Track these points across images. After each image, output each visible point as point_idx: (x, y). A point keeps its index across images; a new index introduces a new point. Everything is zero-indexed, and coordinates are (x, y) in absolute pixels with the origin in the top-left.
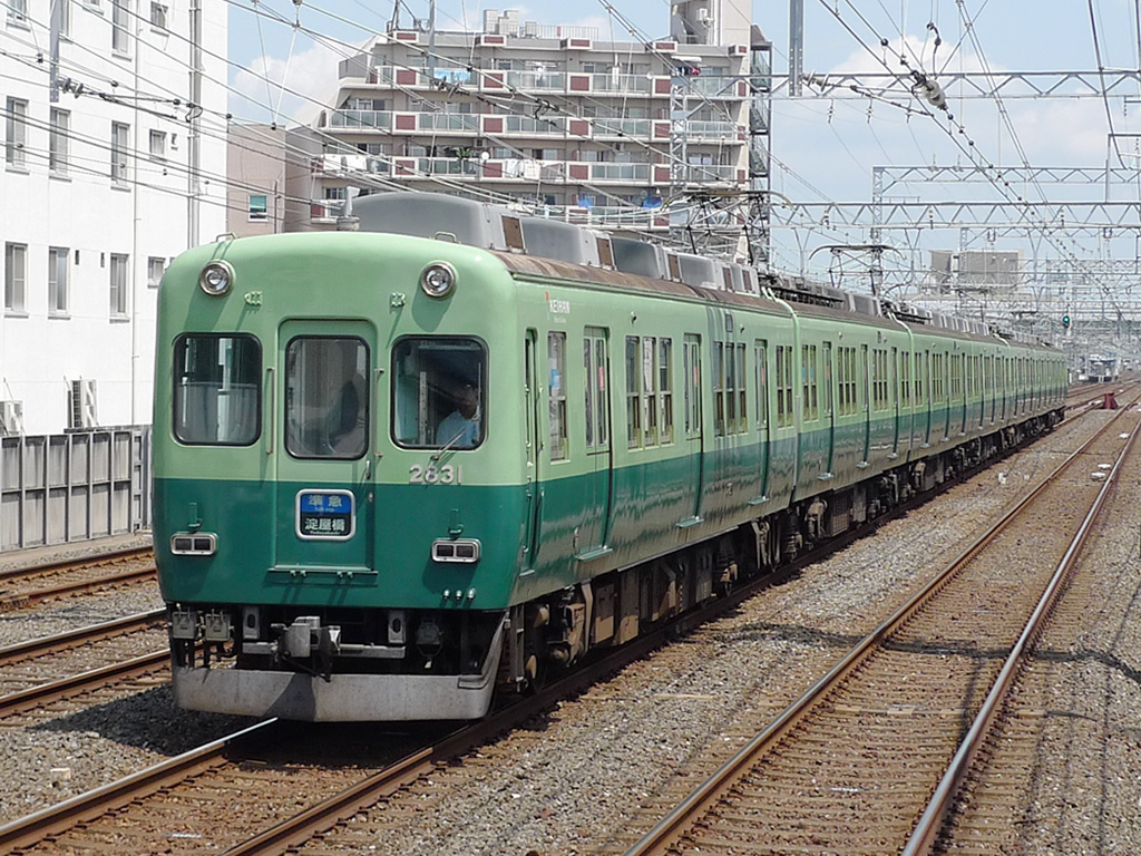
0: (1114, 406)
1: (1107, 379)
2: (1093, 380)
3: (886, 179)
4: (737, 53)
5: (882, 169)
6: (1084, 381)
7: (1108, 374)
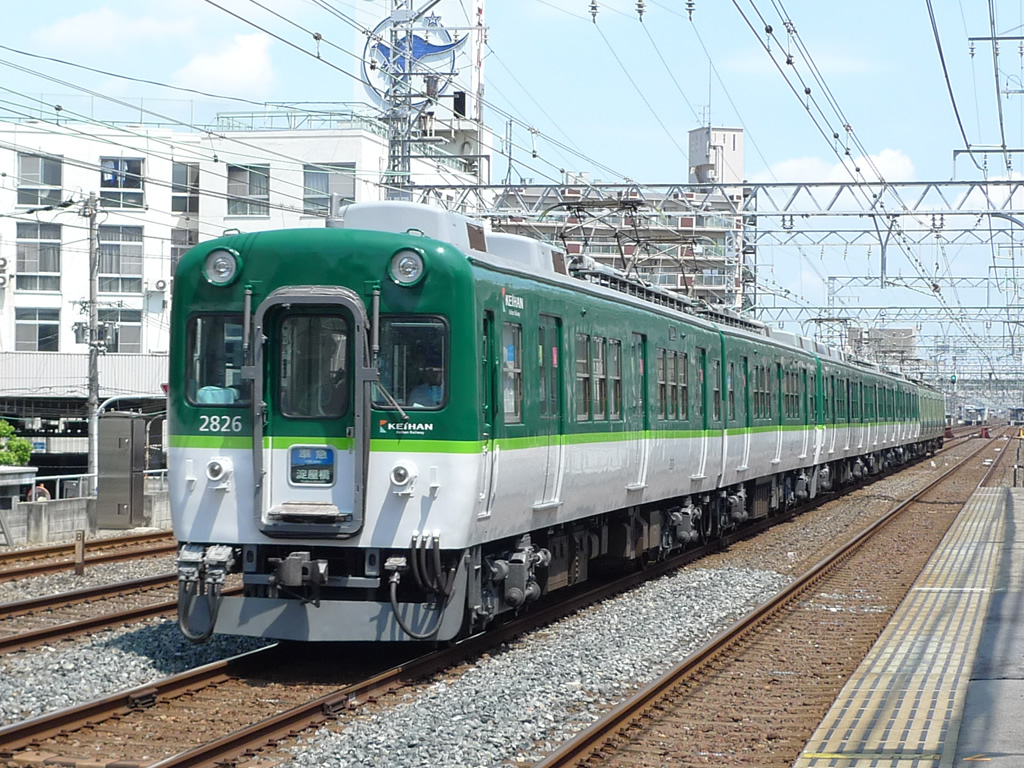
0: (987, 436)
1: (979, 423)
2: (968, 423)
3: (837, 284)
4: (735, 200)
5: (834, 278)
6: (962, 425)
7: (979, 419)
